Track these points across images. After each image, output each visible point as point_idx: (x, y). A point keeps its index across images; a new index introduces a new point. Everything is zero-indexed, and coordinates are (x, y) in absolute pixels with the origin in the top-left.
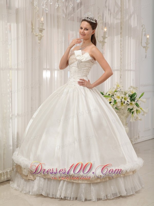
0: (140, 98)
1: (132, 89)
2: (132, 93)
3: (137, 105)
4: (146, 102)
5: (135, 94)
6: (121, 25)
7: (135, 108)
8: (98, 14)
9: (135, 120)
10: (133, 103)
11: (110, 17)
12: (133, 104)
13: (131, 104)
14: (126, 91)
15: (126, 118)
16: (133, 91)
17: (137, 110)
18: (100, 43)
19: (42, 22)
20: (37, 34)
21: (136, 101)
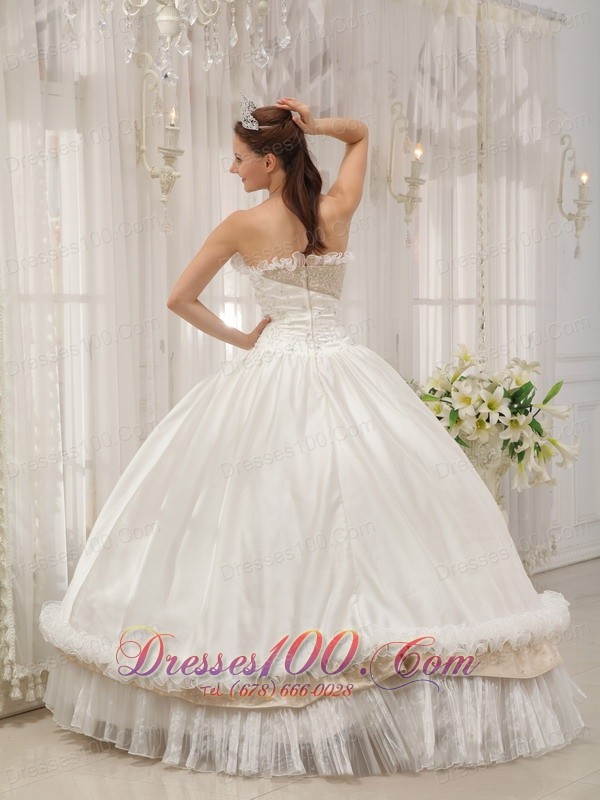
0: (545, 402)
1: (516, 370)
2: (517, 382)
3: (536, 427)
4: (567, 416)
5: (528, 387)
6: (480, 137)
7: (530, 439)
8: (393, 96)
9: (531, 483)
10: (522, 419)
11: (439, 106)
12: (521, 423)
13: (514, 423)
14: (496, 375)
15: (498, 476)
16: (520, 375)
17: (538, 448)
18: (399, 202)
19: (173, 125)
20: (157, 170)
21: (531, 415)
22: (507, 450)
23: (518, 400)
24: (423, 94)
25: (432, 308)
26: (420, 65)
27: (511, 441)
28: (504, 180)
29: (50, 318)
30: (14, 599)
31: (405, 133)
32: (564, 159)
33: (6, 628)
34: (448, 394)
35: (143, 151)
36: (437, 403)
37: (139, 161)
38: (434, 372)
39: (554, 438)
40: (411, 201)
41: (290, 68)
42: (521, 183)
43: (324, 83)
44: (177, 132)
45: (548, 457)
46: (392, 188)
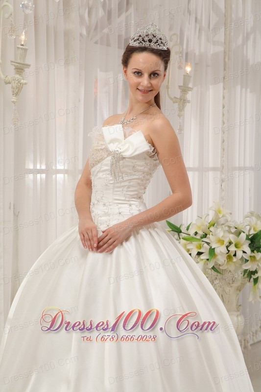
1: (253, 220)
2: (254, 229)
10: (258, 255)
12: (258, 259)
13: (253, 258)
15: (238, 292)
16: (256, 224)
18: (174, 103)
19: (23, 45)
20: (9, 78)
22: (246, 274)
23: (255, 242)
24: (190, 30)
27: (250, 270)
31: (179, 55)
34: (206, 236)
36: (198, 242)
40: (183, 102)
46: (170, 92)
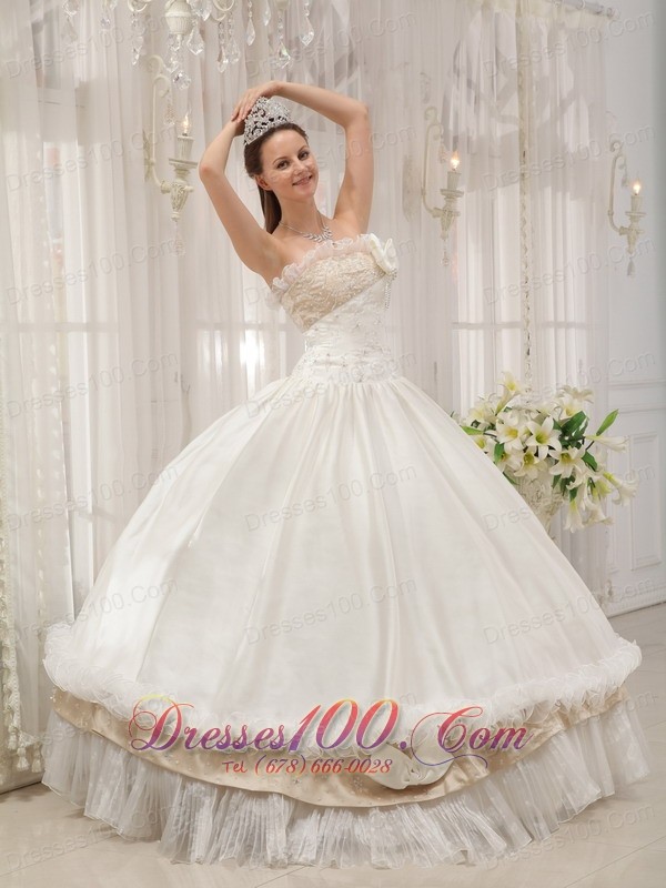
0: (599, 433)
1: (567, 399)
2: (567, 412)
3: (589, 461)
4: (624, 448)
5: (580, 417)
6: (522, 144)
7: (583, 475)
8: (426, 100)
9: (584, 523)
10: (574, 452)
11: (477, 111)
12: (573, 457)
13: (566, 457)
14: (545, 406)
15: (548, 516)
16: (571, 404)
17: (592, 484)
18: (434, 217)
19: (186, 135)
20: (168, 185)
21: (584, 447)
22: (558, 485)
23: (570, 431)
24: (459, 99)
25: (472, 333)
26: (455, 66)
27: (563, 477)
28: (549, 190)
29: (52, 349)
30: (18, 660)
31: (440, 140)
32: (614, 167)
33: (10, 692)
34: (492, 427)
35: (152, 164)
36: (481, 436)
37: (148, 175)
38: (476, 403)
39: (610, 473)
40: (448, 215)
41: (312, 71)
42: (568, 194)
43: (350, 86)
44: (190, 142)
45: (603, 493)
46: (427, 201)
